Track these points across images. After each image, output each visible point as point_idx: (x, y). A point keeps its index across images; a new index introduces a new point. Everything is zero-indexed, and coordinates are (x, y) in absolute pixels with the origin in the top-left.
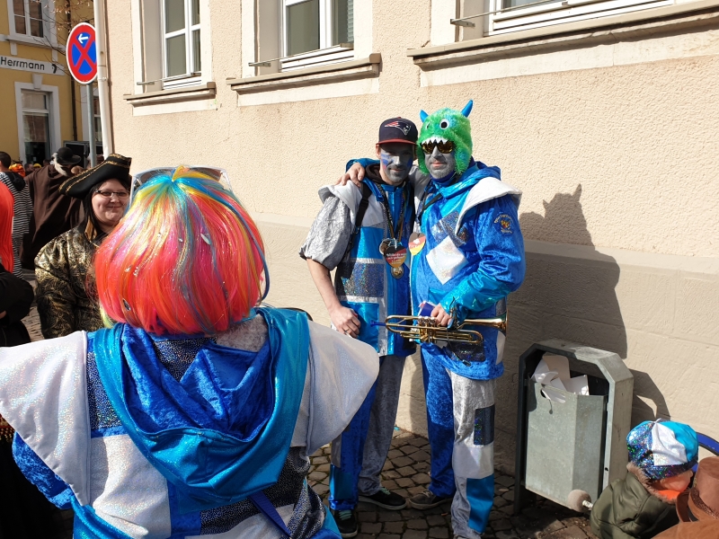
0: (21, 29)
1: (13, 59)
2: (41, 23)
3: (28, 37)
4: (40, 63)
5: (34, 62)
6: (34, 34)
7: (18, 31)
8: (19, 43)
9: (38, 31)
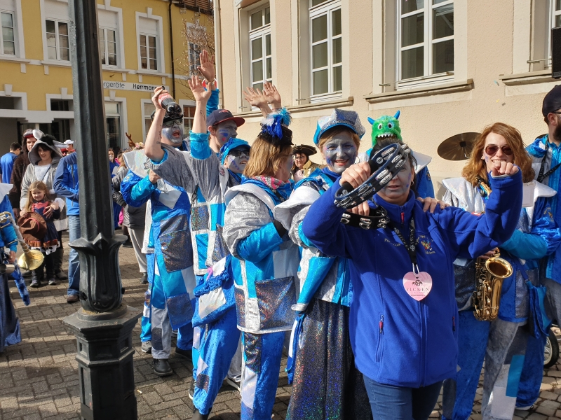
1: (140, 85)
3: (149, 71)
6: (151, 68)
7: (143, 67)
8: (143, 75)
9: (154, 66)
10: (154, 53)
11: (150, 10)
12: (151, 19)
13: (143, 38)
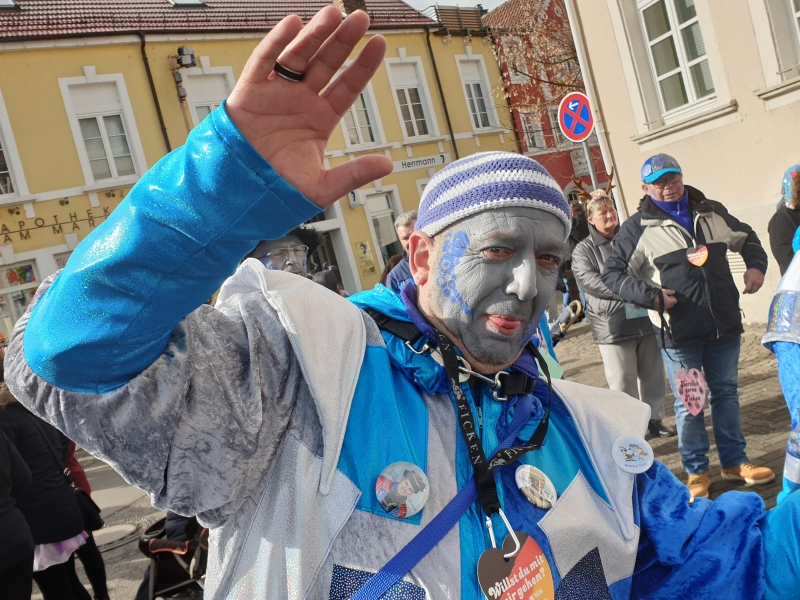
0: (411, 133)
1: (410, 161)
2: (424, 123)
3: (418, 138)
4: (430, 157)
5: (427, 158)
6: (420, 133)
7: (410, 135)
8: (412, 145)
9: (424, 130)
10: (419, 111)
11: (402, 51)
12: (406, 64)
13: (401, 92)
